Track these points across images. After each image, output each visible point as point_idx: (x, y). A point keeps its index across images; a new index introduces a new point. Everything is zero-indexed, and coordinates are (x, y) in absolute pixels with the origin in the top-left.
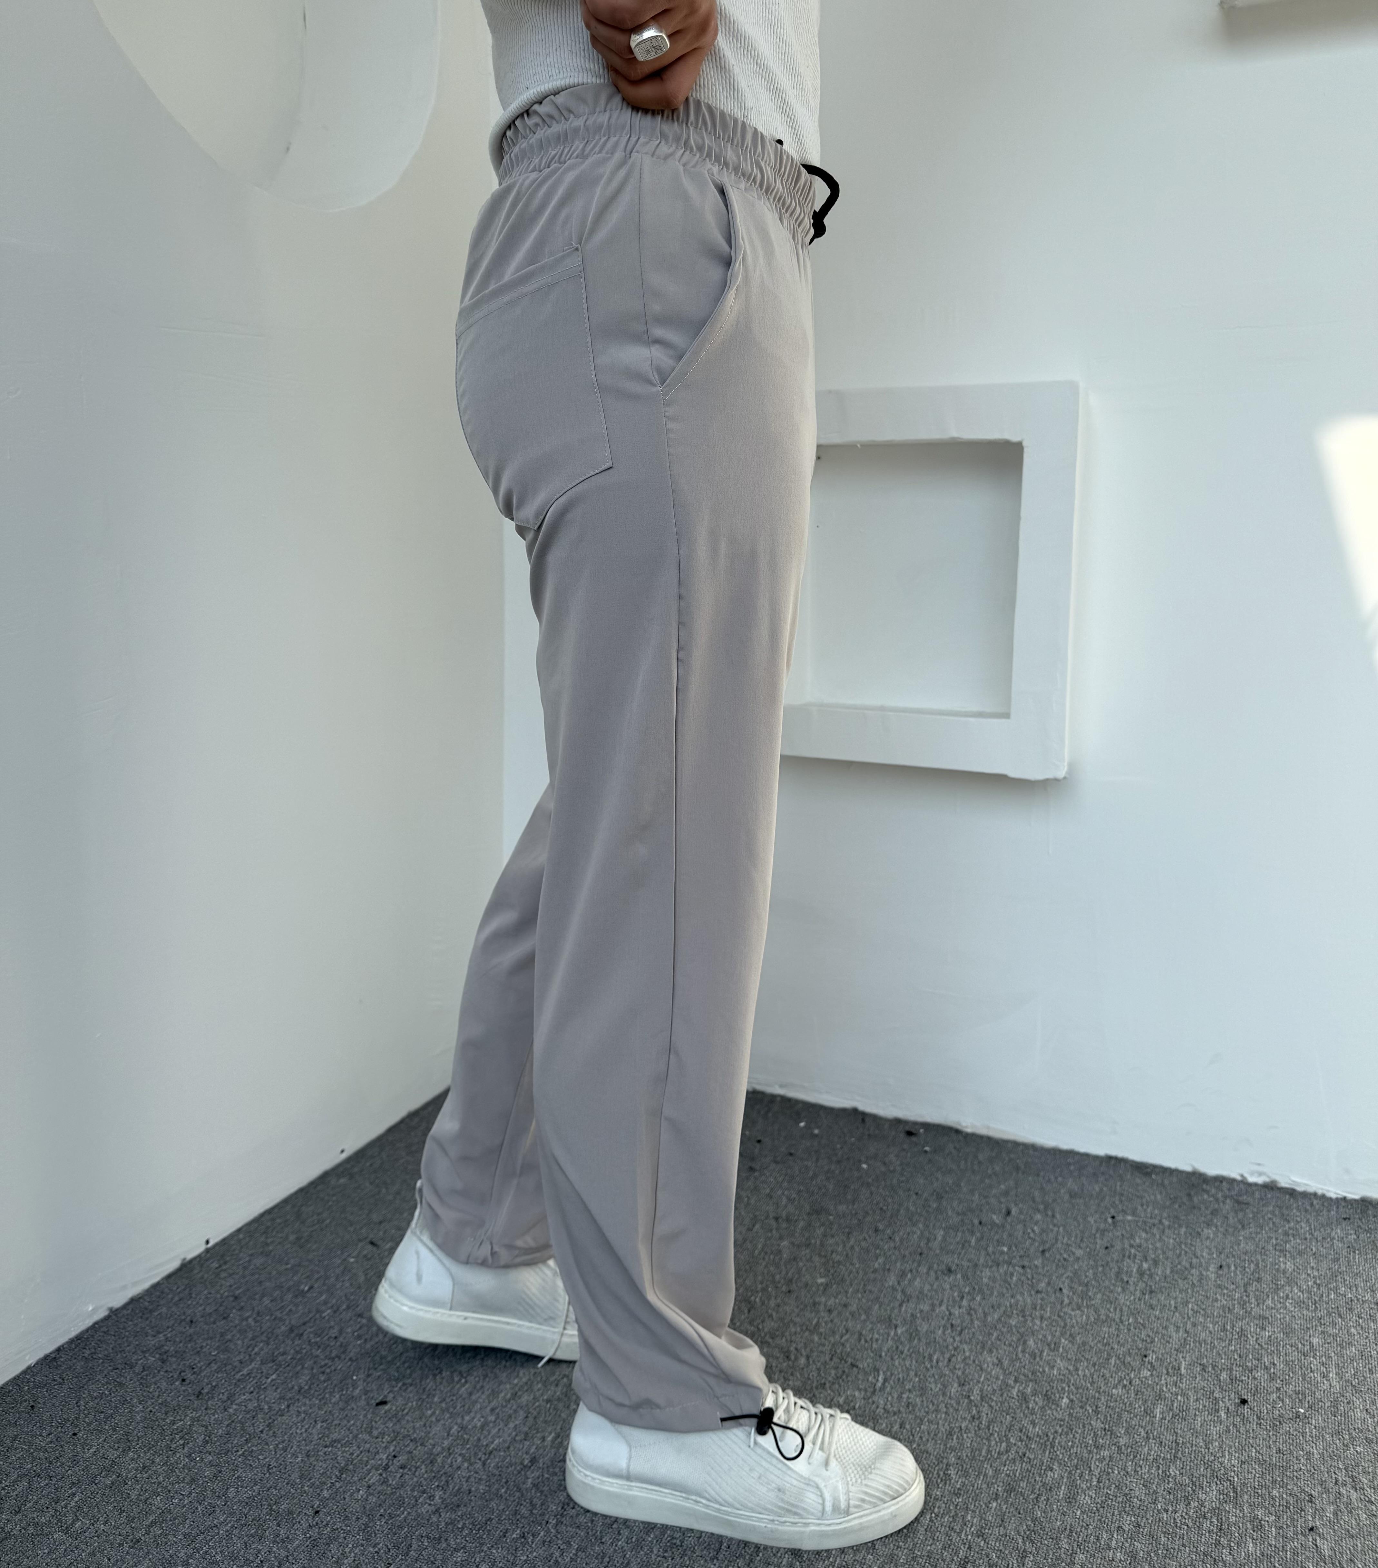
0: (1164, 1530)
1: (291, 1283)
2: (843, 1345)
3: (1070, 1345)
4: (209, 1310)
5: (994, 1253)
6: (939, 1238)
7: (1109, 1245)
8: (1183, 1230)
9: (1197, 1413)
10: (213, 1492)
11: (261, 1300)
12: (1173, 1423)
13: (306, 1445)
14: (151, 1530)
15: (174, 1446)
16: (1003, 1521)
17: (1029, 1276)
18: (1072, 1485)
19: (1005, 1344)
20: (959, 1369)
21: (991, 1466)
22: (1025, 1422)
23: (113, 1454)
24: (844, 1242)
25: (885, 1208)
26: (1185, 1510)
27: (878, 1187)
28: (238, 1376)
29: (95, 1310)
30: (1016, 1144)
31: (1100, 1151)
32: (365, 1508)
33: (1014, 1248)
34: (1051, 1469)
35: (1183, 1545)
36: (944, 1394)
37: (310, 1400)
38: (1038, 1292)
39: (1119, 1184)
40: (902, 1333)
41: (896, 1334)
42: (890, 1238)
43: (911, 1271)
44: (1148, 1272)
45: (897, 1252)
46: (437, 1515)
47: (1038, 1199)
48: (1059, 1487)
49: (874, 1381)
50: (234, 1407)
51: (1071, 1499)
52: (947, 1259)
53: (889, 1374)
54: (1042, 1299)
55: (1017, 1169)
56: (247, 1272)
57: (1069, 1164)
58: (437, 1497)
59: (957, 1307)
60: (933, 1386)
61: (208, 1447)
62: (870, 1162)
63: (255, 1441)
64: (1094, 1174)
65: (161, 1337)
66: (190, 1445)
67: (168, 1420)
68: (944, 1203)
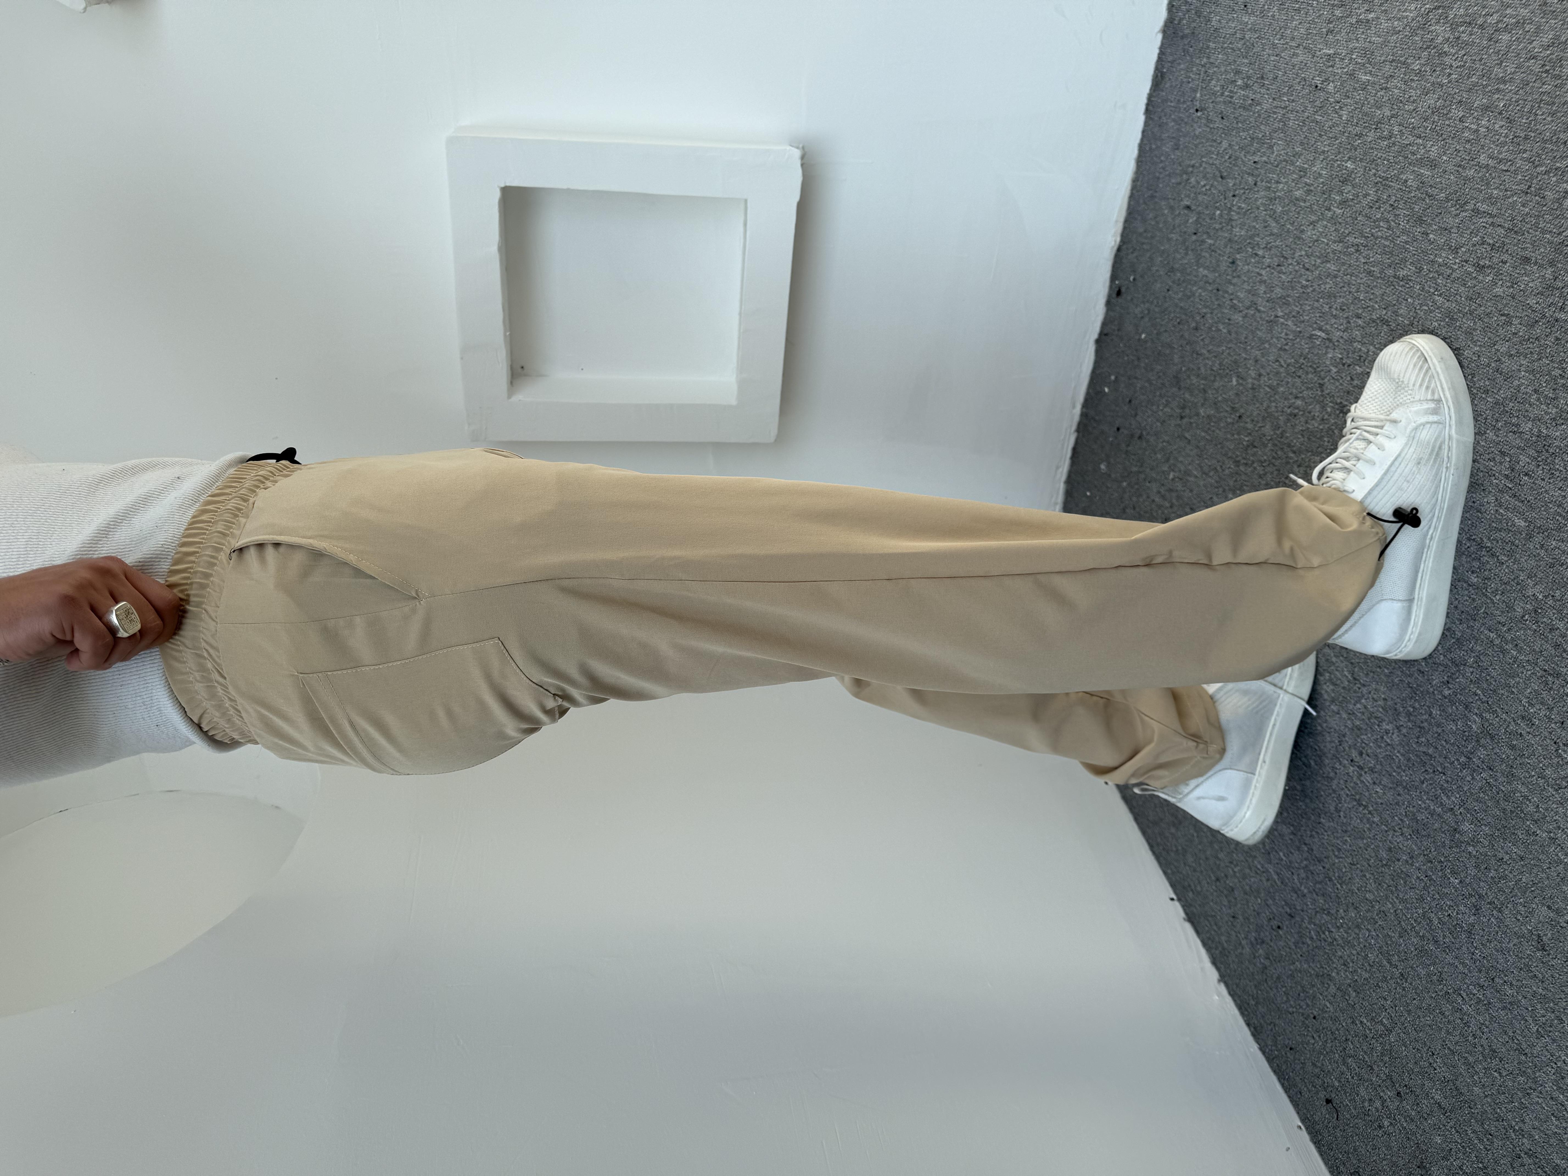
2: (1288, 365)
3: (1303, 157)
4: (1226, 903)
5: (1221, 223)
6: (1206, 272)
7: (1220, 116)
8: (1212, 45)
10: (1368, 911)
11: (1220, 860)
12: (1375, 64)
14: (1394, 963)
15: (1330, 940)
17: (1242, 191)
19: (1297, 218)
23: (1333, 989)
24: (1204, 359)
25: (1178, 320)
27: (1162, 325)
28: (1279, 883)
29: (1219, 994)
30: (1132, 197)
31: (1139, 120)
33: (1218, 204)
36: (1336, 277)
38: (1255, 184)
39: (1169, 104)
41: (1282, 317)
42: (1203, 317)
43: (1231, 300)
44: (1246, 80)
45: (1216, 312)
47: (1179, 180)
49: (1320, 340)
50: (1303, 888)
52: (1223, 266)
53: (1315, 326)
54: (1262, 182)
55: (1152, 197)
56: (1198, 869)
57: (1151, 148)
60: (1328, 286)
61: (1333, 912)
62: (1140, 330)
63: (1331, 874)
64: (1160, 126)
65: (1244, 942)
66: (1330, 926)
67: (1310, 942)
68: (1177, 266)
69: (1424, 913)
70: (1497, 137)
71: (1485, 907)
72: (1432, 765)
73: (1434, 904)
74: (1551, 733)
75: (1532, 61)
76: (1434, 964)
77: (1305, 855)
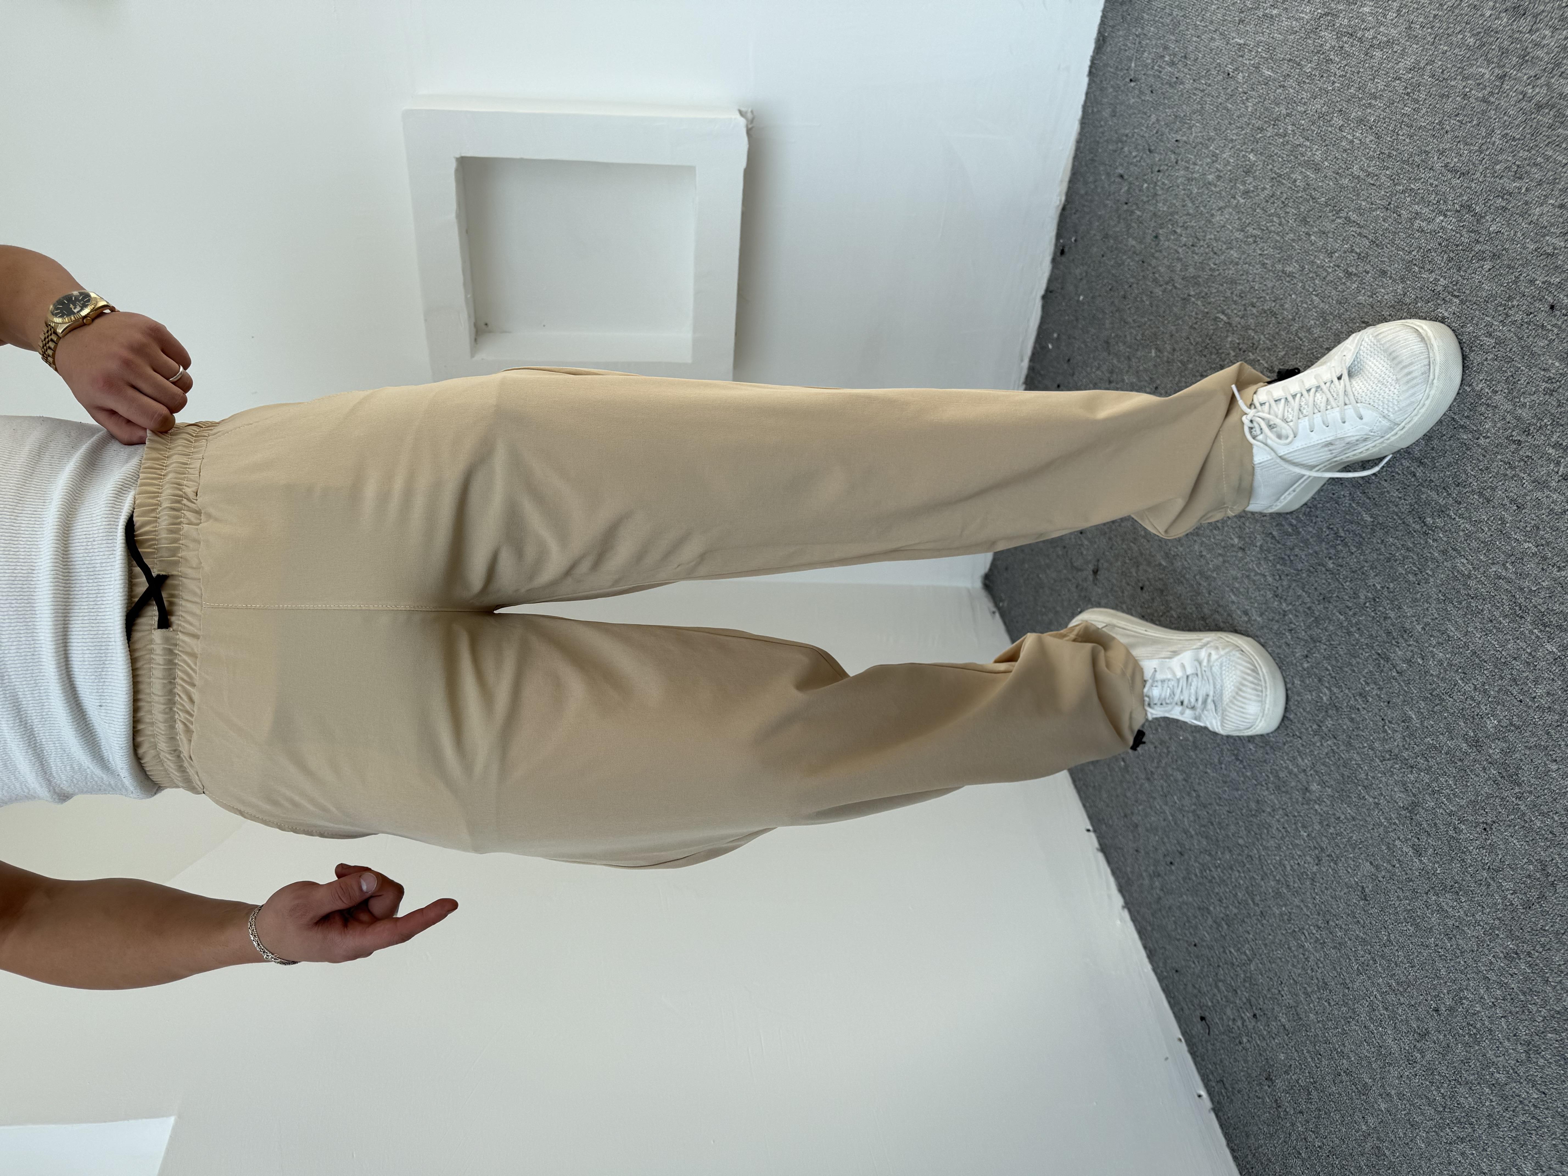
0: (1346, 88)
1: (1119, 774)
2: (1197, 343)
3: (1215, 142)
4: (1131, 837)
5: (1148, 197)
6: (1134, 243)
7: (1150, 89)
8: (1146, 16)
9: (1271, 36)
10: (1239, 854)
11: (1127, 798)
12: (1276, 60)
13: (1219, 782)
14: (1256, 902)
15: (1210, 878)
16: (1324, 233)
17: (1166, 168)
18: (1307, 164)
19: (1209, 201)
20: (1222, 246)
21: (1287, 234)
22: (1262, 196)
23: (1210, 921)
24: (1130, 327)
25: (1110, 287)
26: (1335, 65)
27: (1096, 289)
28: (1173, 823)
29: (1122, 920)
30: (1076, 158)
31: (1083, 81)
33: (1146, 177)
35: (1358, 73)
36: (1237, 264)
37: (1192, 774)
38: (1177, 163)
39: (1109, 69)
40: (1194, 291)
41: (1194, 296)
42: (1130, 286)
43: (1154, 273)
44: (1172, 57)
45: (1141, 282)
47: (1114, 147)
48: (1307, 176)
49: (1223, 323)
50: (1191, 830)
51: (1317, 169)
52: (1149, 239)
53: (1219, 308)
54: (1182, 161)
55: (1093, 160)
56: (1111, 805)
57: (1093, 111)
59: (1181, 238)
60: (1231, 272)
61: (1213, 853)
62: (1079, 292)
63: (1213, 819)
64: (1101, 90)
65: (1144, 874)
66: (1210, 866)
67: (1194, 878)
68: (1111, 233)
69: (1281, 860)
70: (1368, 151)
71: (1325, 859)
72: (1292, 729)
73: (1287, 853)
74: (1380, 710)
75: (1398, 82)
76: (1285, 905)
77: (1194, 800)
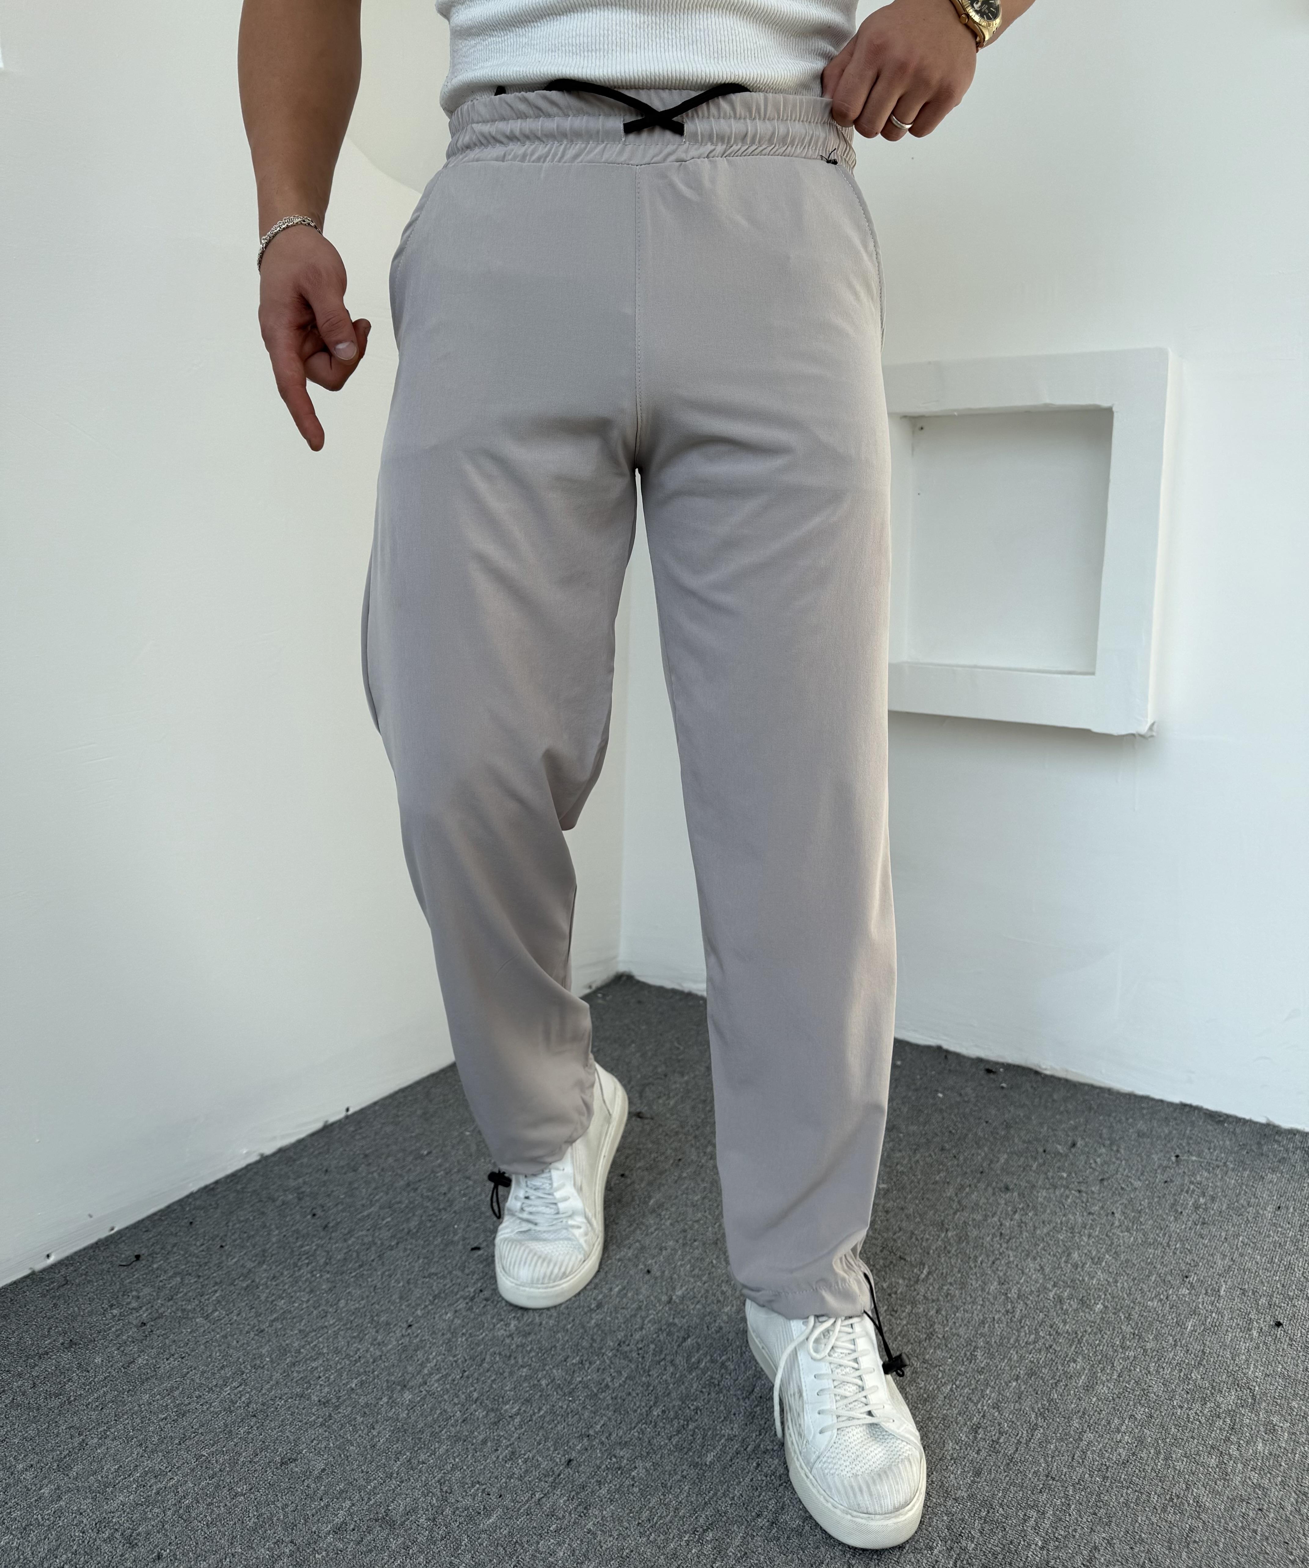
0: (1176, 1423)
1: (413, 1148)
3: (1113, 1261)
4: (342, 1163)
5: (1052, 1177)
6: (1003, 1161)
7: (1169, 1180)
8: (1247, 1173)
9: (1229, 1329)
10: (327, 1301)
11: (386, 1158)
12: (1204, 1336)
13: (408, 1275)
14: (274, 1324)
15: (300, 1264)
16: (1019, 1398)
17: (1084, 1200)
18: (1093, 1375)
19: (1049, 1254)
20: (1001, 1271)
21: (1017, 1352)
22: (1056, 1321)
23: (250, 1265)
24: (910, 1156)
25: (953, 1131)
26: (1200, 1409)
27: (950, 1114)
28: (359, 1216)
29: (248, 1154)
30: (1092, 1087)
31: (1175, 1098)
32: (450, 1327)
33: (1074, 1175)
34: (1075, 1361)
35: (1193, 1437)
36: (983, 1290)
37: (416, 1241)
38: (1090, 1213)
39: (1189, 1128)
40: (952, 1236)
41: (946, 1236)
42: (955, 1157)
43: (970, 1186)
44: (1204, 1207)
45: (959, 1169)
46: (510, 1338)
47: (1105, 1136)
48: (1080, 1376)
49: (919, 1273)
50: (353, 1239)
51: (1089, 1388)
52: (1006, 1179)
53: (934, 1268)
54: (1093, 1220)
55: (1090, 1109)
56: (377, 1137)
57: (1143, 1108)
58: (512, 1325)
59: (1009, 1220)
60: (974, 1282)
61: (328, 1268)
62: (947, 1093)
63: (366, 1267)
64: (1166, 1118)
65: (301, 1180)
66: (313, 1264)
67: (298, 1244)
68: (1012, 1132)
69: (324, 1354)
70: (1109, 1450)
71: (326, 1411)
72: (472, 1365)
73: (331, 1363)
74: (496, 1478)
75: (1184, 1486)
76: (272, 1361)
77: (387, 1243)
